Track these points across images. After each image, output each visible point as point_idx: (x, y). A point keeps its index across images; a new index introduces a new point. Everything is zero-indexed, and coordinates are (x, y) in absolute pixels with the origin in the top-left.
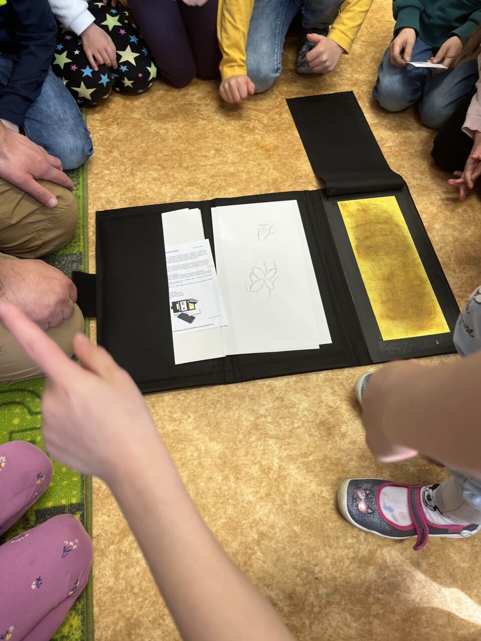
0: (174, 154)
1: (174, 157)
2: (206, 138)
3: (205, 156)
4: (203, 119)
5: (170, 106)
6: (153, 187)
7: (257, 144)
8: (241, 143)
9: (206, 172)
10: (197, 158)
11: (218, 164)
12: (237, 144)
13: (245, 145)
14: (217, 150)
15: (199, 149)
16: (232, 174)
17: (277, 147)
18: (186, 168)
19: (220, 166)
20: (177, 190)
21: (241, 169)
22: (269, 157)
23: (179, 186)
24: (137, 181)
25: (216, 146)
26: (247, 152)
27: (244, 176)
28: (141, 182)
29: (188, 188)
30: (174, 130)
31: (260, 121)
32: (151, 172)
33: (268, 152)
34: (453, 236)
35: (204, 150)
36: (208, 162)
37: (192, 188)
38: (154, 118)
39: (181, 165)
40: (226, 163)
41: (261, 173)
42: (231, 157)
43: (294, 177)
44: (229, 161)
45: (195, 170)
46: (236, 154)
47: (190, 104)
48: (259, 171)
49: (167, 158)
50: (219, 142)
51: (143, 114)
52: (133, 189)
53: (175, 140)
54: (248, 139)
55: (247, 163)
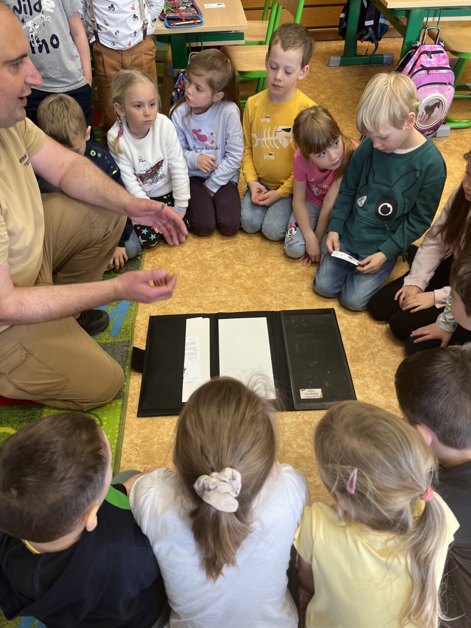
0: (191, 289)
1: (191, 290)
2: (211, 280)
3: (209, 291)
4: (211, 269)
5: (193, 261)
6: (176, 307)
7: (241, 286)
8: (232, 284)
9: (208, 300)
10: (204, 292)
11: (217, 296)
12: (229, 285)
13: (234, 285)
14: (217, 288)
15: (206, 287)
16: (224, 302)
17: (253, 287)
18: (197, 297)
19: (217, 297)
20: (190, 309)
21: (229, 299)
22: (247, 293)
23: (192, 307)
24: (168, 303)
25: (217, 286)
26: (234, 290)
27: (230, 303)
28: (170, 304)
29: (196, 309)
30: (193, 275)
31: (245, 272)
32: (176, 299)
33: (247, 290)
34: (351, 345)
35: (209, 287)
36: (210, 294)
37: (199, 309)
38: (183, 267)
39: (194, 296)
40: (221, 295)
41: (240, 302)
42: (224, 292)
43: (260, 305)
44: (223, 294)
45: (202, 299)
46: (228, 290)
47: (205, 260)
48: (240, 301)
49: (187, 291)
50: (218, 283)
51: (177, 265)
52: (165, 307)
53: (193, 281)
54: (236, 282)
55: (233, 296)
